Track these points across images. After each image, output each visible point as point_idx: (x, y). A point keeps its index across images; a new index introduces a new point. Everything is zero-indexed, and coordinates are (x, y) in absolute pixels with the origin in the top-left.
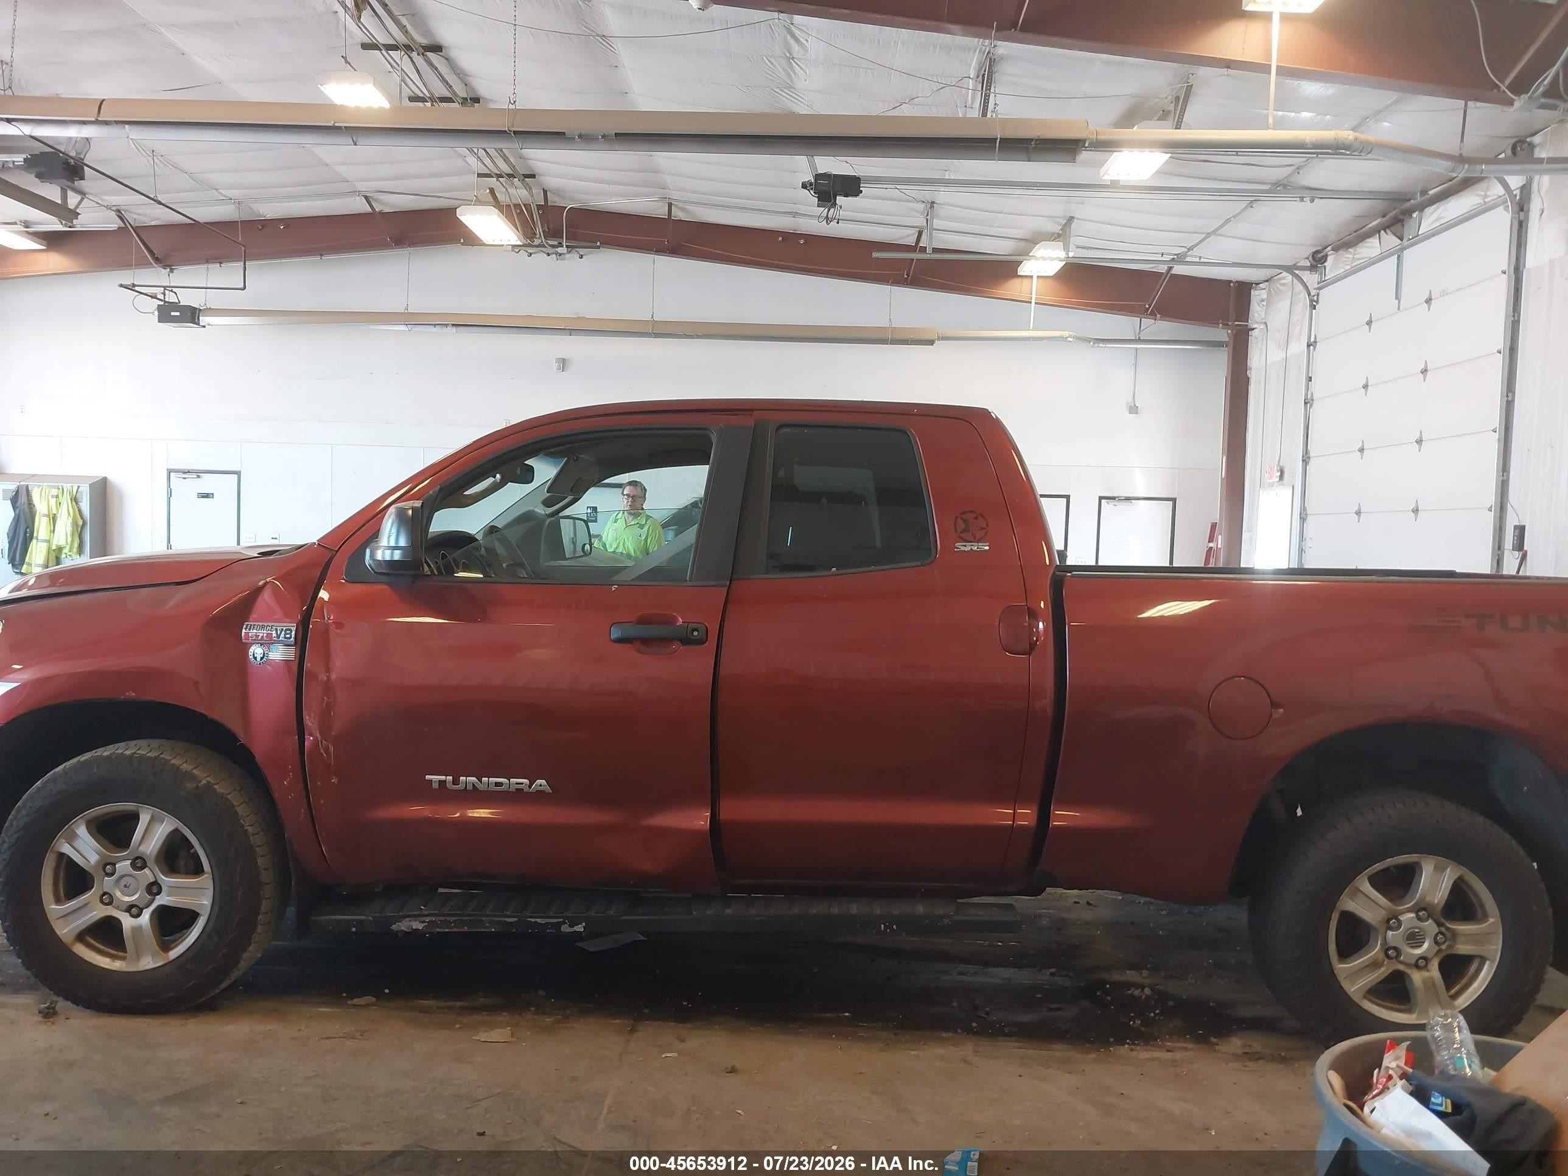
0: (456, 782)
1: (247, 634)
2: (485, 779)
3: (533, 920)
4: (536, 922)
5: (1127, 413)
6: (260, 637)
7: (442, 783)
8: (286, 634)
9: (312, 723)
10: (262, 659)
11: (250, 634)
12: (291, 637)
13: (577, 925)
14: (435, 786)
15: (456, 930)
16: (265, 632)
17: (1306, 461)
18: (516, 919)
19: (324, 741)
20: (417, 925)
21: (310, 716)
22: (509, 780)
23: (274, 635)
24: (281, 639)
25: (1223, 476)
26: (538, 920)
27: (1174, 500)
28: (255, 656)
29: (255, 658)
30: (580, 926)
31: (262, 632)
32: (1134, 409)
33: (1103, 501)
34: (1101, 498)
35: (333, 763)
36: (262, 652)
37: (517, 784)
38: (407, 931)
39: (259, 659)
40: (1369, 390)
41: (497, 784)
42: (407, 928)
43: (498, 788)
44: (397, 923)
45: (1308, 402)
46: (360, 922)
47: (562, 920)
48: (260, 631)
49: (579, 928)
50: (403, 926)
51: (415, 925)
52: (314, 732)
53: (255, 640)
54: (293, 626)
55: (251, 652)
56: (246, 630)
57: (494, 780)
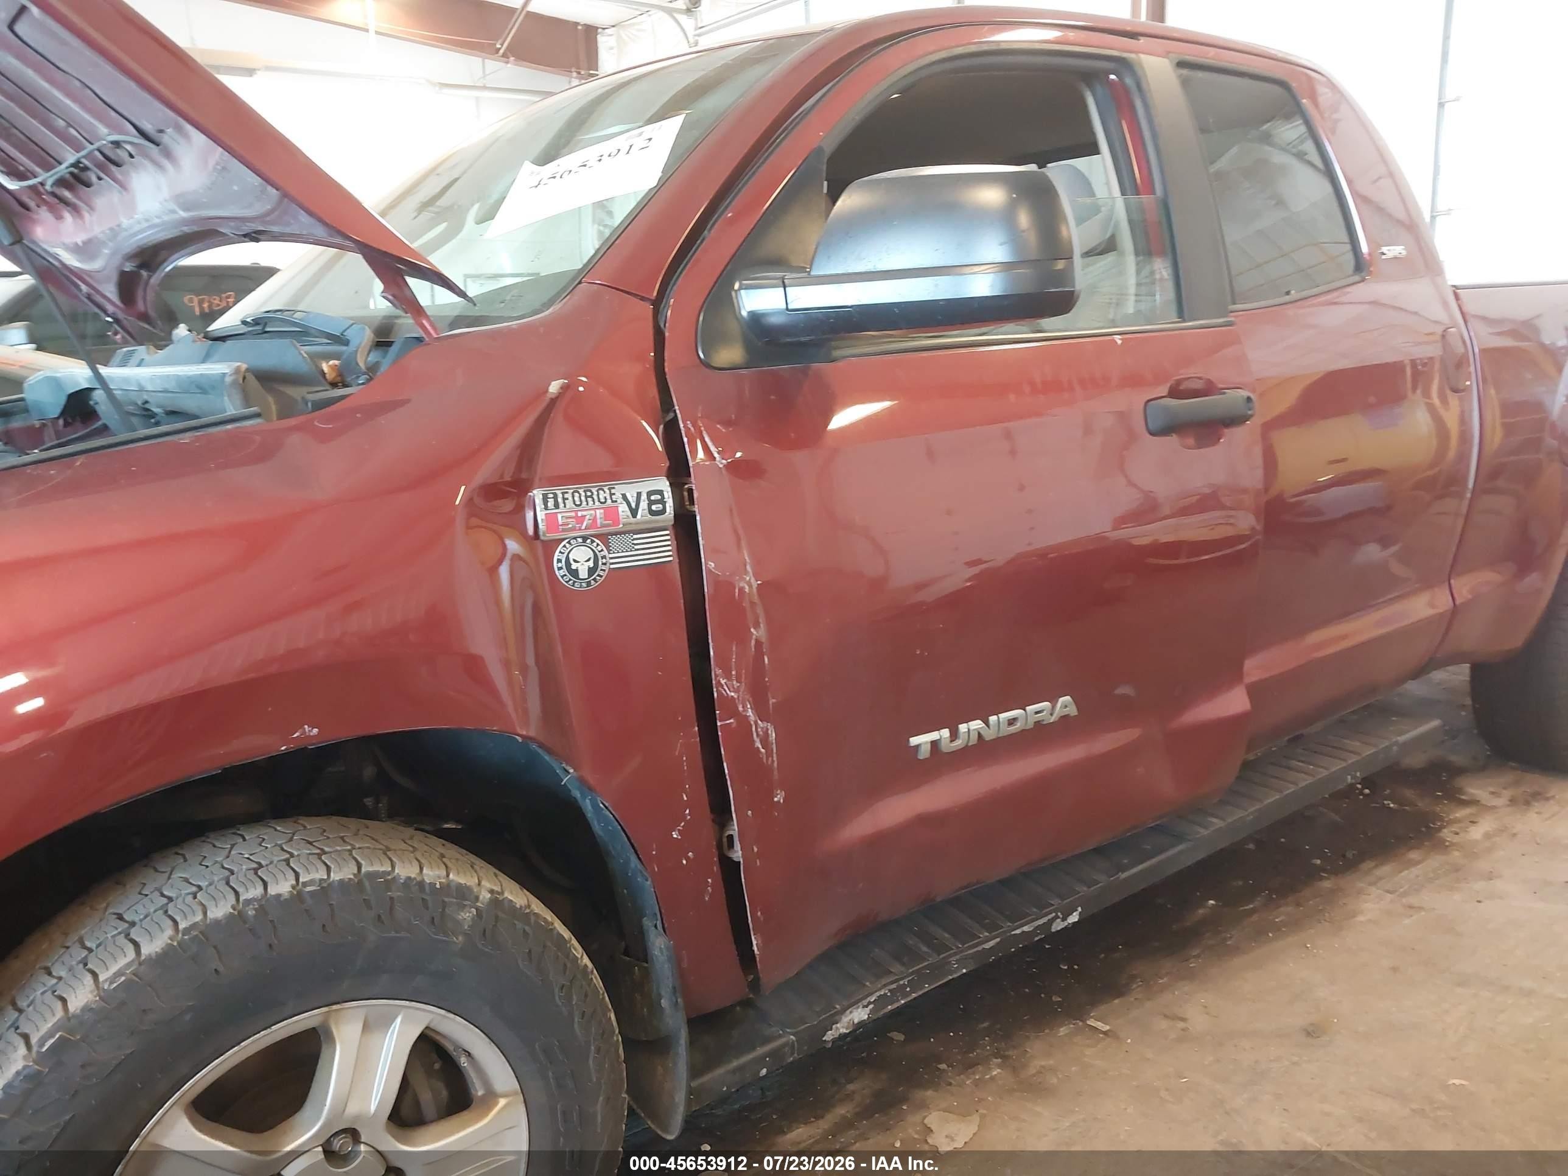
0: (954, 735)
1: (551, 519)
2: (993, 719)
3: (1018, 932)
4: (1023, 932)
6: (589, 522)
7: (934, 744)
8: (651, 503)
9: (737, 691)
10: (591, 571)
11: (555, 518)
12: (663, 511)
13: (1071, 914)
14: (924, 753)
15: (914, 995)
16: (598, 506)
18: (998, 940)
19: (759, 722)
20: (860, 1014)
21: (728, 677)
22: (1025, 710)
23: (621, 511)
24: (639, 516)
26: (1026, 928)
28: (574, 566)
29: (575, 573)
30: (1074, 914)
31: (591, 506)
35: (775, 764)
36: (591, 555)
37: (1037, 713)
38: (848, 1031)
39: (583, 574)
41: (1012, 722)
42: (847, 1029)
43: (1013, 729)
44: (834, 1026)
46: (774, 1054)
47: (1054, 914)
48: (584, 508)
49: (1074, 918)
50: (842, 1027)
51: (860, 1015)
52: (741, 709)
53: (573, 529)
54: (663, 484)
55: (559, 561)
56: (546, 508)
57: (1005, 716)
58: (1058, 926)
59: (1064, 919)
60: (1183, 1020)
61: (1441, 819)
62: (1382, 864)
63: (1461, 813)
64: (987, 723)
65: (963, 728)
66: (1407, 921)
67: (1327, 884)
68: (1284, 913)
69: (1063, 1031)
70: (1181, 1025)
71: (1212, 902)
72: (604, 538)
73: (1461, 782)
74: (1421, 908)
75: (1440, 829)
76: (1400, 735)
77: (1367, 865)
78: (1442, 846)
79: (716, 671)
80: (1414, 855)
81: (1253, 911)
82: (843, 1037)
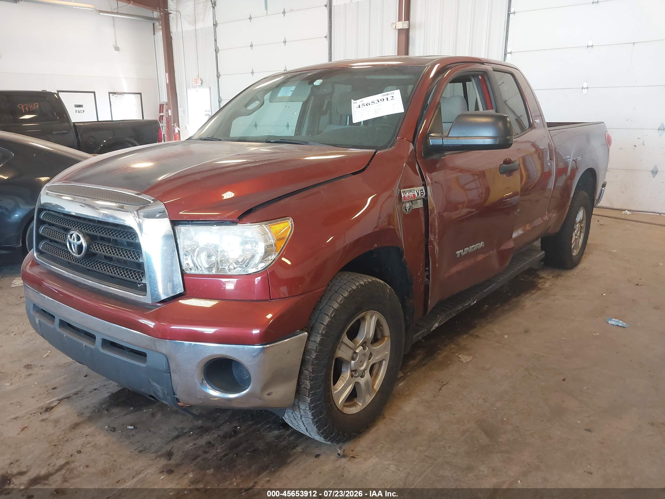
0: (464, 251)
3: (465, 305)
5: (114, 50)
6: (410, 197)
7: (461, 253)
8: (421, 193)
9: (433, 238)
11: (406, 196)
12: (423, 195)
16: (412, 193)
17: (218, 76)
18: (462, 307)
19: (436, 246)
21: (432, 235)
23: (416, 195)
24: (419, 196)
25: (168, 83)
26: (467, 304)
27: (140, 94)
28: (406, 208)
29: (406, 210)
31: (411, 194)
32: (117, 49)
33: (110, 94)
34: (109, 93)
35: (438, 257)
36: (409, 206)
37: (478, 246)
39: (408, 210)
40: (253, 48)
41: (473, 248)
43: (474, 250)
44: (432, 327)
45: (217, 51)
46: (423, 333)
48: (410, 194)
49: (475, 302)
50: (434, 328)
51: (436, 325)
52: (433, 243)
53: (408, 199)
54: (423, 188)
55: (404, 207)
56: (403, 194)
57: (472, 246)
58: (472, 304)
59: (473, 302)
60: (494, 332)
61: (537, 282)
62: (527, 294)
63: (541, 281)
64: (469, 248)
65: (465, 249)
66: (538, 307)
67: (514, 300)
68: (507, 307)
69: (465, 336)
70: (494, 333)
71: (486, 306)
72: (412, 201)
73: (538, 273)
74: (540, 304)
75: (537, 285)
76: (537, 255)
77: (522, 295)
78: (539, 289)
79: (430, 234)
80: (533, 291)
81: (498, 307)
82: (434, 330)
